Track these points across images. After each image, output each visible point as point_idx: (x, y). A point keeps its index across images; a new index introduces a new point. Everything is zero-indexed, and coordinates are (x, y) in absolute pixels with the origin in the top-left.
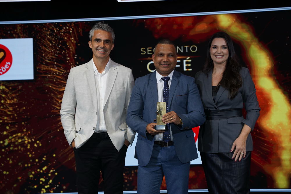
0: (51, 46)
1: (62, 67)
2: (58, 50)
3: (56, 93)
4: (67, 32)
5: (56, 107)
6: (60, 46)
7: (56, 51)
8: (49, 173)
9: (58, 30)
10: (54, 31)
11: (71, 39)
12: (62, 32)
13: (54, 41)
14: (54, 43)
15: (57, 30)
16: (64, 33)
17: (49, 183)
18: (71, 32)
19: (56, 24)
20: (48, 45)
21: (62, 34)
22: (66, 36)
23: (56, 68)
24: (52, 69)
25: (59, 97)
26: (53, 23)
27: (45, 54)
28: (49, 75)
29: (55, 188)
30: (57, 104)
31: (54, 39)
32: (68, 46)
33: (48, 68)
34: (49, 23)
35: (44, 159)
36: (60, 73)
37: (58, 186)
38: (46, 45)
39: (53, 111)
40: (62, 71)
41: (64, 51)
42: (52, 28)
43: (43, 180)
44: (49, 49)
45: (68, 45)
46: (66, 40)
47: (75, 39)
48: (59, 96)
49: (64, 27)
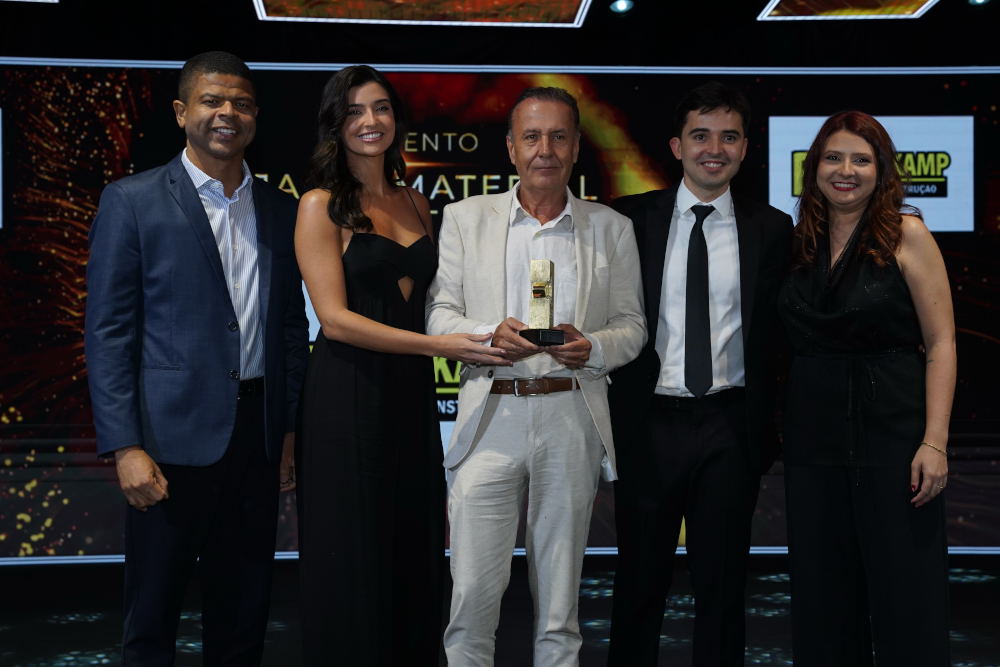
0: (57, 135)
1: (88, 197)
2: (77, 147)
3: (70, 269)
4: (106, 95)
5: (68, 310)
6: (86, 136)
7: (73, 150)
8: (45, 500)
9: (80, 88)
10: (69, 91)
11: (118, 117)
12: (91, 97)
13: (66, 121)
14: (67, 125)
15: (76, 89)
16: (97, 98)
17: (43, 528)
18: (118, 96)
19: (75, 70)
20: (47, 131)
21: (92, 101)
22: (103, 108)
23: (72, 199)
24: (58, 201)
25: (80, 283)
26: (66, 67)
27: (38, 156)
28: (50, 219)
29: (62, 540)
30: (72, 304)
31: (66, 115)
32: (110, 138)
33: (46, 196)
34: (52, 67)
35: (32, 459)
36: (84, 215)
37: (69, 535)
38: (43, 131)
39: (59, 322)
40: (88, 209)
41: (96, 152)
42: (60, 82)
43: (26, 518)
44: (51, 143)
45: (109, 135)
46: (102, 118)
47: (129, 120)
48: (78, 280)
49: (98, 81)
